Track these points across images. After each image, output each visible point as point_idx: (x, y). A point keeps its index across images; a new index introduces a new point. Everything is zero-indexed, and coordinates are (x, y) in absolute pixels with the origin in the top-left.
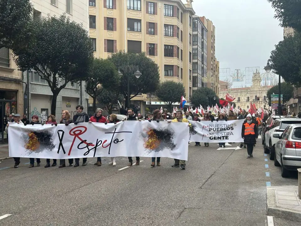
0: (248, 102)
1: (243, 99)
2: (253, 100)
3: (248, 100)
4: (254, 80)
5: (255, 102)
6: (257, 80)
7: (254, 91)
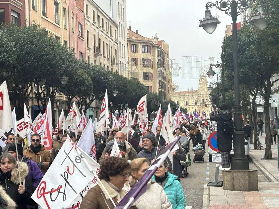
0: (196, 106)
1: (190, 102)
2: (201, 103)
3: (196, 103)
4: (201, 83)
5: (202, 105)
6: (204, 83)
7: (202, 94)
